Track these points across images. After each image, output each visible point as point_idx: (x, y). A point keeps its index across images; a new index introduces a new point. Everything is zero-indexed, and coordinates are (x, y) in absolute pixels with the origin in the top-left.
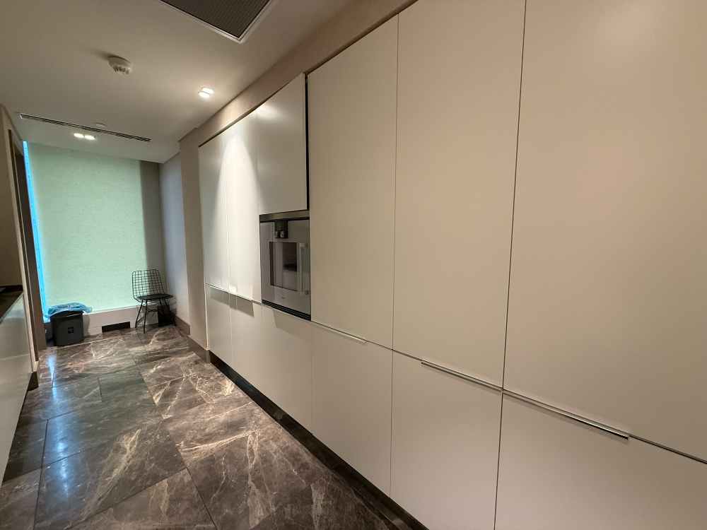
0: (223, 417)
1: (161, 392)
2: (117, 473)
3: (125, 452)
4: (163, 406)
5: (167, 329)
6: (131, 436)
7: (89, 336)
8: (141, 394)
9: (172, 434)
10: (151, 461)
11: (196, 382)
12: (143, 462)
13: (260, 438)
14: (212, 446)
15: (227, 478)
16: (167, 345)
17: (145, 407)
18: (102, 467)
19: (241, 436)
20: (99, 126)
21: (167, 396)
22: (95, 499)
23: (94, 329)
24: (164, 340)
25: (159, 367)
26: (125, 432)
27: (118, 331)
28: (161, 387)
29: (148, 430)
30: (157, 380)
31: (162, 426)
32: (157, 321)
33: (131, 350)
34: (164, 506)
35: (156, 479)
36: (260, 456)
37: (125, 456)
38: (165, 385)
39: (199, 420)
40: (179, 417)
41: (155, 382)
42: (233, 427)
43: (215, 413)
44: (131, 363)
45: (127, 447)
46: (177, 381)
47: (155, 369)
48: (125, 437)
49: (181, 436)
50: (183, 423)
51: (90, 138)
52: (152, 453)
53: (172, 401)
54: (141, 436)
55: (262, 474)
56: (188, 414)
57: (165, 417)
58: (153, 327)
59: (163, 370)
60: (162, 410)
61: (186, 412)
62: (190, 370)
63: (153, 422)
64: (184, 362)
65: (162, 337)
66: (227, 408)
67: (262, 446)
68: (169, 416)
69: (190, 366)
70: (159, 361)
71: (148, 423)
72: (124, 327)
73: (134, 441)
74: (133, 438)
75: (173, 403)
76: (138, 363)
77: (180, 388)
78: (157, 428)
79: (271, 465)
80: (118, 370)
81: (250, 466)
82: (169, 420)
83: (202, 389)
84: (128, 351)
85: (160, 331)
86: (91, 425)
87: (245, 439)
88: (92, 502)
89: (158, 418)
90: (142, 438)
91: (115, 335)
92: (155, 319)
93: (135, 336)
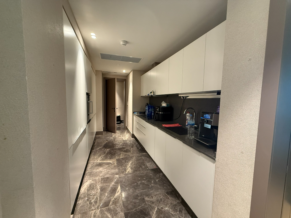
0: (101, 169)
2: (131, 162)
3: (130, 167)
4: (117, 183)
6: (129, 172)
10: (123, 162)
12: (125, 163)
14: (108, 161)
18: (134, 164)
19: (100, 162)
21: (114, 190)
22: (134, 159)
26: (130, 174)
29: (123, 172)
31: (119, 172)
34: (122, 154)
35: (122, 159)
37: (129, 166)
38: (113, 202)
39: (108, 170)
40: (113, 174)
43: (101, 172)
45: (129, 168)
48: (130, 172)
49: (115, 166)
50: (113, 171)
52: (123, 164)
53: (113, 185)
56: (110, 174)
60: (118, 180)
61: (110, 176)
67: (98, 158)
68: (116, 176)
71: (123, 175)
73: (128, 169)
74: (128, 171)
82: (117, 174)
86: (143, 181)
87: (100, 160)
88: (134, 158)
89: (120, 176)
90: (125, 170)
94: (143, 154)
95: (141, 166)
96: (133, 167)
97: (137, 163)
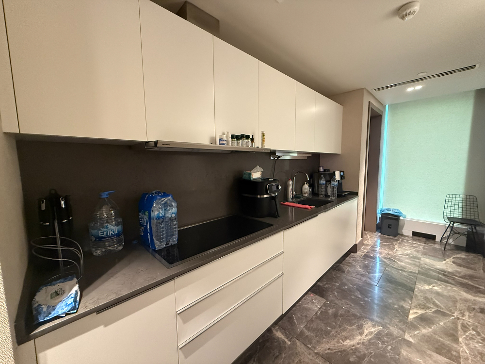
1: (420, 312)
2: (348, 343)
3: (361, 334)
4: (412, 326)
5: (472, 256)
6: (374, 326)
7: (402, 235)
8: (404, 300)
9: (402, 358)
11: (465, 332)
12: (364, 356)
16: (459, 273)
17: (399, 313)
18: (344, 330)
20: (422, 75)
21: (424, 320)
22: (327, 346)
23: (407, 231)
24: (460, 265)
25: (436, 288)
26: (372, 320)
27: (424, 239)
28: (424, 307)
29: (387, 334)
30: (426, 298)
31: (399, 342)
32: (464, 245)
33: (422, 259)
37: (359, 337)
38: (428, 308)
40: (420, 351)
41: (422, 299)
44: (415, 269)
45: (366, 332)
46: (444, 314)
47: (430, 287)
48: (370, 323)
51: (419, 87)
52: (375, 356)
53: (425, 328)
54: (379, 333)
56: (430, 356)
57: (407, 337)
58: (458, 248)
59: (438, 294)
60: (410, 329)
61: (429, 352)
62: (467, 314)
63: (395, 331)
64: (466, 300)
65: (459, 261)
68: (411, 340)
69: (471, 309)
70: (439, 283)
71: (391, 328)
72: (431, 238)
73: (372, 333)
74: (373, 330)
75: (424, 331)
76: (419, 273)
77: (442, 323)
78: (394, 339)
80: (402, 269)
82: (409, 344)
83: (467, 345)
84: (420, 259)
85: (463, 255)
86: (360, 296)
88: (325, 346)
89: (401, 332)
90: (378, 336)
91: (419, 241)
92: (463, 241)
93: (435, 249)
94: (283, 337)
95: (335, 315)
96: (354, 327)
97: (333, 327)
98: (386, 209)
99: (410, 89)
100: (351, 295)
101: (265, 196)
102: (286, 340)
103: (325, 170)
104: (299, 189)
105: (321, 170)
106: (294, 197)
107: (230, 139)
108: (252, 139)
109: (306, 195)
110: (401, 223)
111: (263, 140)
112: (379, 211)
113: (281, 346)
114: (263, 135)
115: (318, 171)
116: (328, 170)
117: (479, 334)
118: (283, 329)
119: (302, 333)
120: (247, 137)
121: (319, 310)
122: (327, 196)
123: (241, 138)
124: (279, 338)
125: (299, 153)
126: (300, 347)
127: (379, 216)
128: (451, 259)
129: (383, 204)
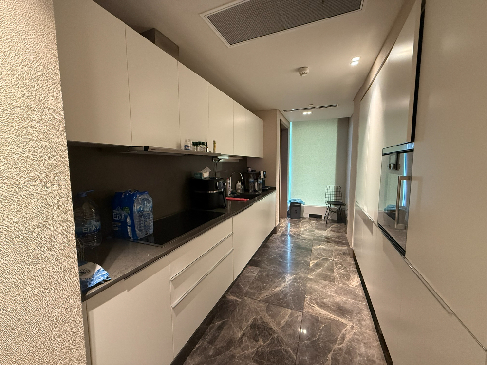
0: (339, 299)
1: (315, 261)
2: (278, 289)
3: (285, 282)
4: (312, 270)
5: (340, 225)
6: (291, 276)
7: (303, 217)
8: (307, 257)
9: (307, 288)
10: (291, 295)
11: (336, 266)
12: (288, 293)
13: (355, 334)
14: (323, 312)
15: (318, 339)
16: (333, 235)
17: (304, 265)
18: (274, 283)
19: (343, 321)
20: (311, 106)
21: (317, 265)
22: (265, 295)
23: (306, 215)
24: (334, 231)
25: (323, 246)
26: (290, 273)
27: (315, 219)
28: (317, 258)
29: (299, 278)
30: (318, 253)
31: (306, 280)
32: (336, 219)
33: (315, 231)
34: (283, 322)
35: (288, 306)
36: (347, 346)
37: (284, 284)
38: (319, 258)
39: (324, 290)
40: (316, 282)
41: (316, 254)
42: (341, 310)
43: (336, 293)
44: (311, 238)
45: (287, 280)
46: (327, 260)
47: (320, 246)
48: (289, 275)
49: (311, 293)
50: (315, 286)
51: (309, 113)
52: (294, 291)
53: (318, 269)
54: (295, 279)
55: (341, 359)
56: (321, 283)
57: (310, 276)
58: (333, 222)
59: (324, 249)
60: (310, 272)
61: (321, 281)
62: (337, 257)
63: (303, 275)
64: (337, 250)
65: (334, 229)
66: (346, 295)
67: (353, 340)
69: (339, 254)
70: (324, 243)
71: (301, 274)
72: (319, 217)
73: (291, 280)
74: (291, 278)
75: (318, 271)
76: (314, 240)
77: (326, 265)
78: (302, 280)
79: (351, 361)
80: (305, 239)
81: (336, 347)
82: (310, 280)
83: (337, 272)
84: (314, 231)
85: (335, 225)
87: (344, 325)
88: (264, 295)
89: (306, 275)
90: (295, 280)
91: (313, 220)
92: (335, 217)
93: (322, 224)
94: (235, 298)
95: (268, 276)
96: (280, 279)
97: (267, 283)
98: (293, 200)
99: (305, 113)
100: (276, 261)
101: (215, 192)
102: (237, 299)
103: (252, 171)
104: (234, 187)
105: (250, 170)
106: (232, 193)
107: (192, 145)
108: (207, 146)
109: (239, 191)
110: (302, 208)
111: (214, 147)
112: (288, 201)
113: (234, 304)
114: (215, 143)
115: (248, 171)
116: (255, 171)
117: (342, 266)
118: (234, 293)
119: (248, 292)
120: (203, 144)
121: (257, 275)
122: (255, 191)
123: (199, 145)
124: (232, 299)
125: (230, 156)
126: (248, 300)
127: (289, 205)
128: (330, 229)
129: (291, 197)
